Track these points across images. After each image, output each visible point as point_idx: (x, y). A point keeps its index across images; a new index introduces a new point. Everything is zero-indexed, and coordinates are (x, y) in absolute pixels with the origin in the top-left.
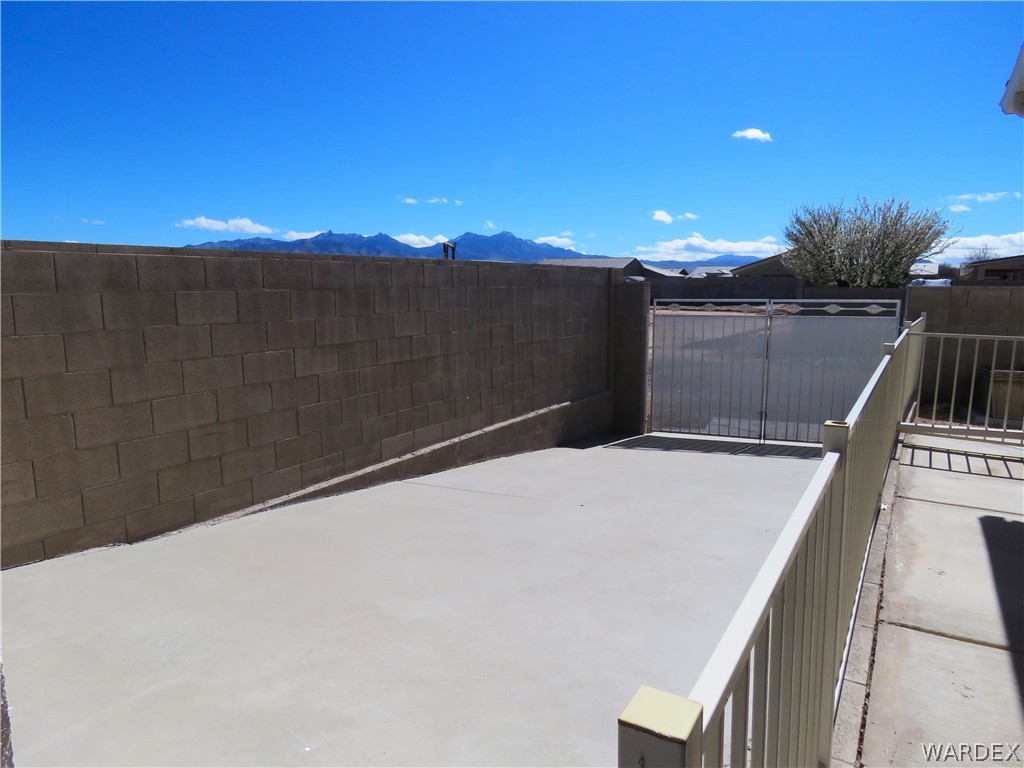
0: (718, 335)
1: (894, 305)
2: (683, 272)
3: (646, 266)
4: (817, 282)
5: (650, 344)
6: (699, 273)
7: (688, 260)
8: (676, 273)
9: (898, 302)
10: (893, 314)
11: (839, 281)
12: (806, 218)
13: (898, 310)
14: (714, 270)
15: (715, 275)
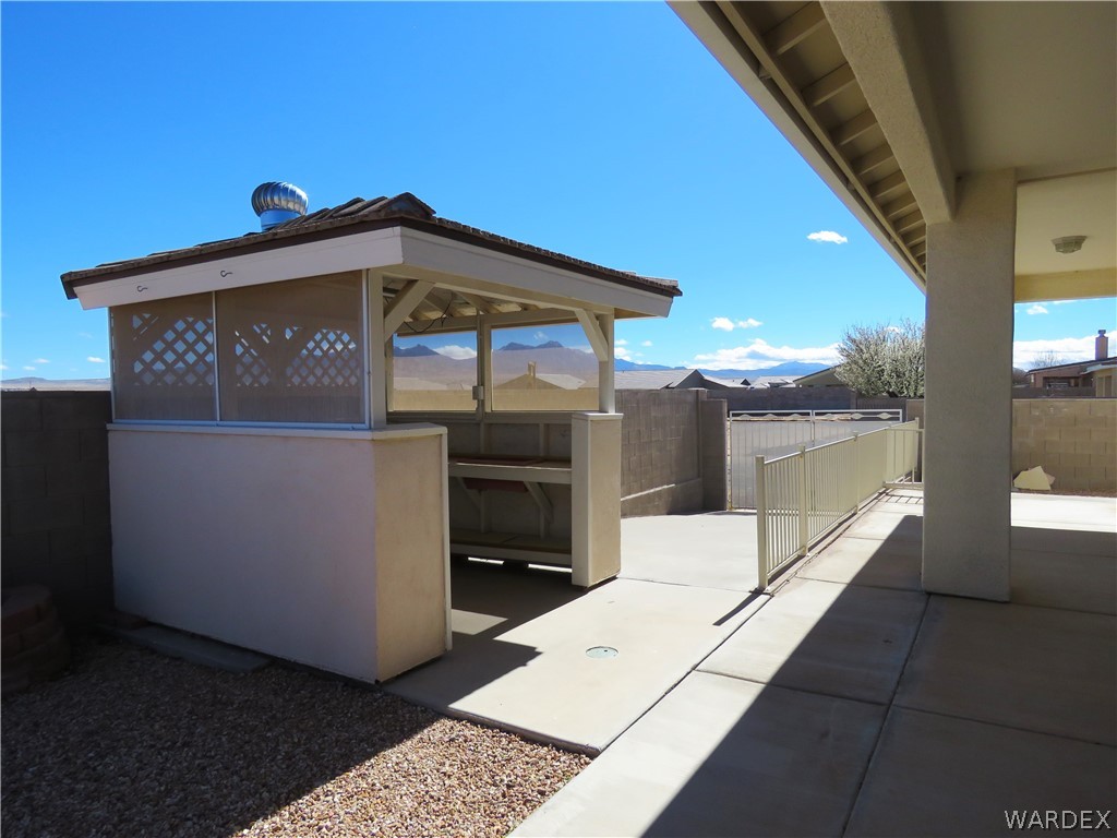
0: (777, 444)
1: (898, 413)
2: (745, 382)
3: (706, 377)
4: (868, 393)
5: (729, 452)
6: (761, 383)
7: (751, 369)
8: (737, 384)
9: (900, 411)
10: (898, 419)
11: (888, 392)
12: (857, 336)
13: (901, 416)
14: (777, 380)
15: (778, 385)
